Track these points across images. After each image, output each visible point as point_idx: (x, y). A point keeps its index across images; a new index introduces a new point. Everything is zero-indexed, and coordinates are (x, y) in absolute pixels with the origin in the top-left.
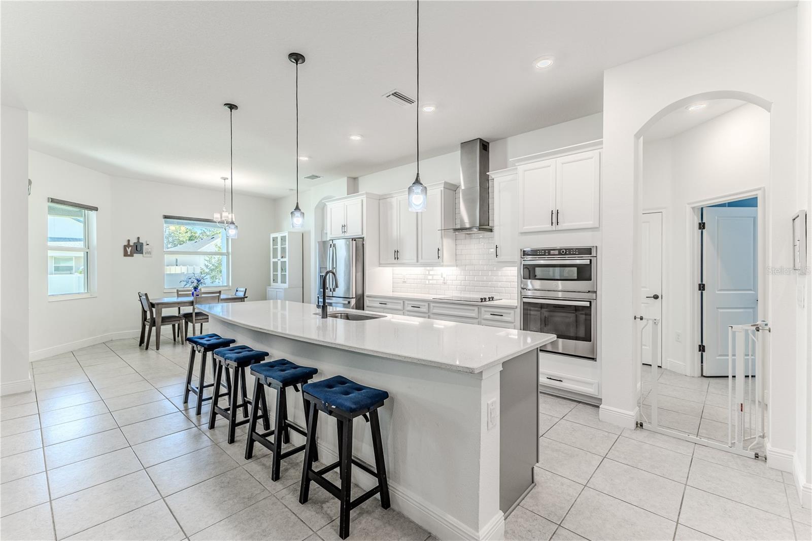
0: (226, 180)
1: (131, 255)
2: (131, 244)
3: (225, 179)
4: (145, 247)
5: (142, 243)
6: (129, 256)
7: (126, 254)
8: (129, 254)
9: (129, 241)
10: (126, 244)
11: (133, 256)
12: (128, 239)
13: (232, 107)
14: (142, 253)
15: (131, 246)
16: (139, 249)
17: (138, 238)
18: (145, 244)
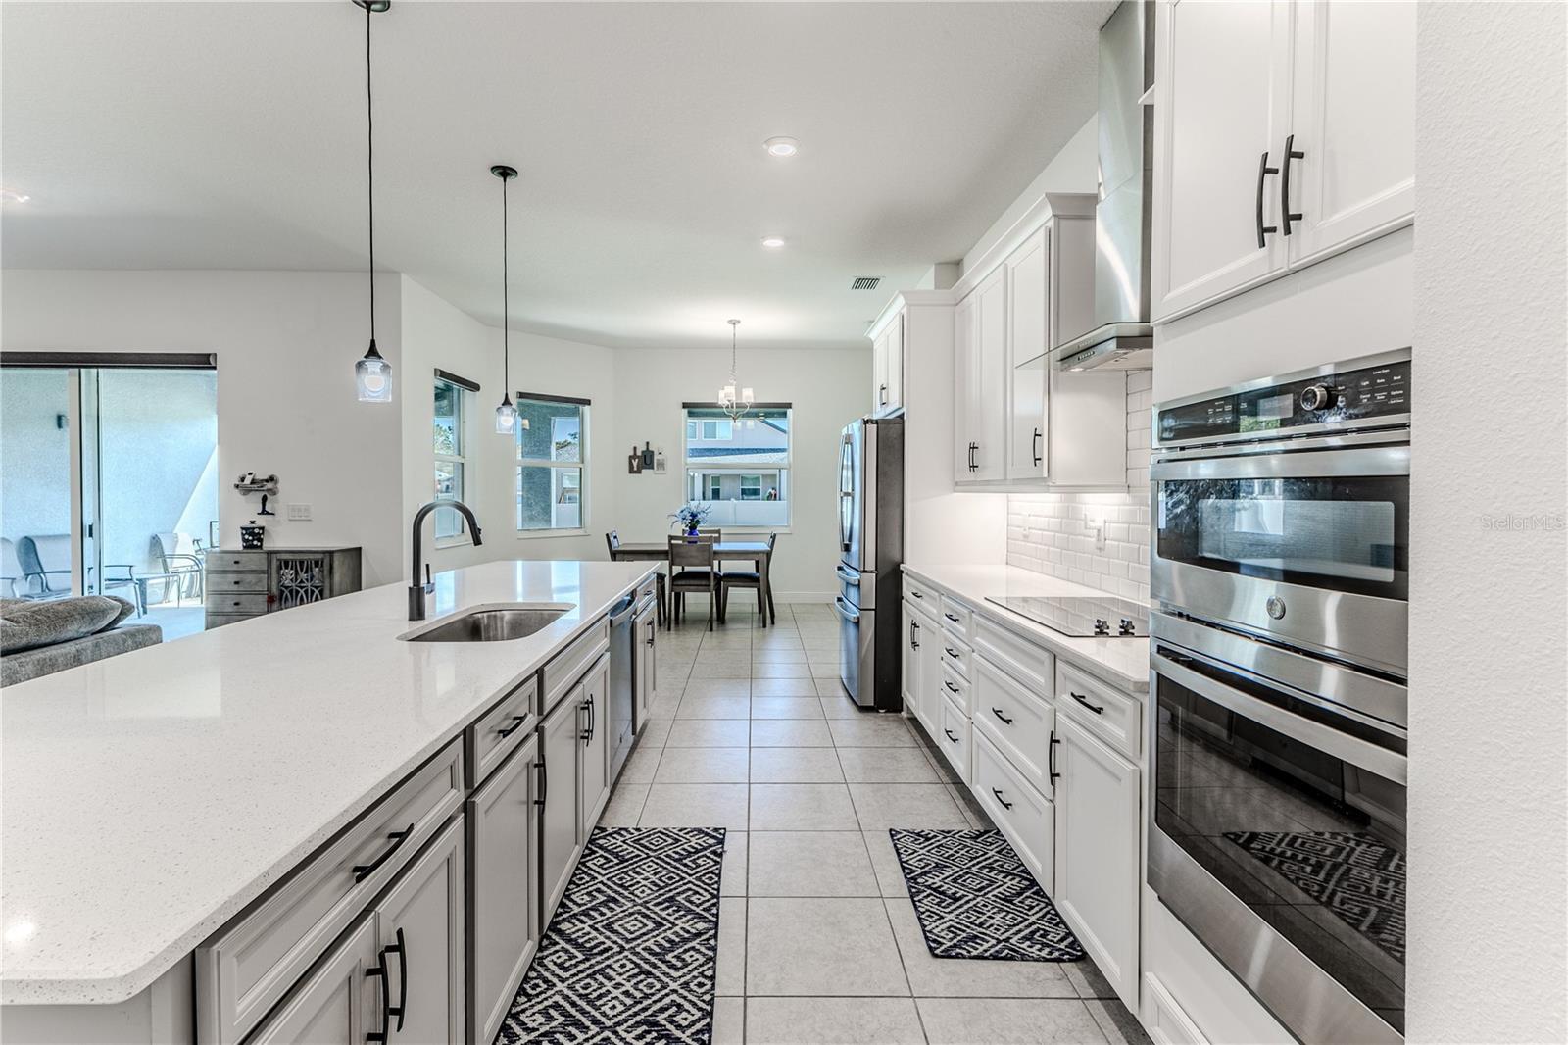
0: (737, 326)
1: (638, 471)
2: (639, 453)
3: (734, 324)
4: (656, 457)
5: (653, 452)
6: (635, 472)
7: (631, 471)
8: (635, 469)
9: (635, 448)
10: (632, 453)
11: (640, 472)
12: (634, 445)
13: (505, 172)
14: (653, 468)
15: (638, 457)
16: (648, 462)
17: (648, 443)
18: (656, 453)
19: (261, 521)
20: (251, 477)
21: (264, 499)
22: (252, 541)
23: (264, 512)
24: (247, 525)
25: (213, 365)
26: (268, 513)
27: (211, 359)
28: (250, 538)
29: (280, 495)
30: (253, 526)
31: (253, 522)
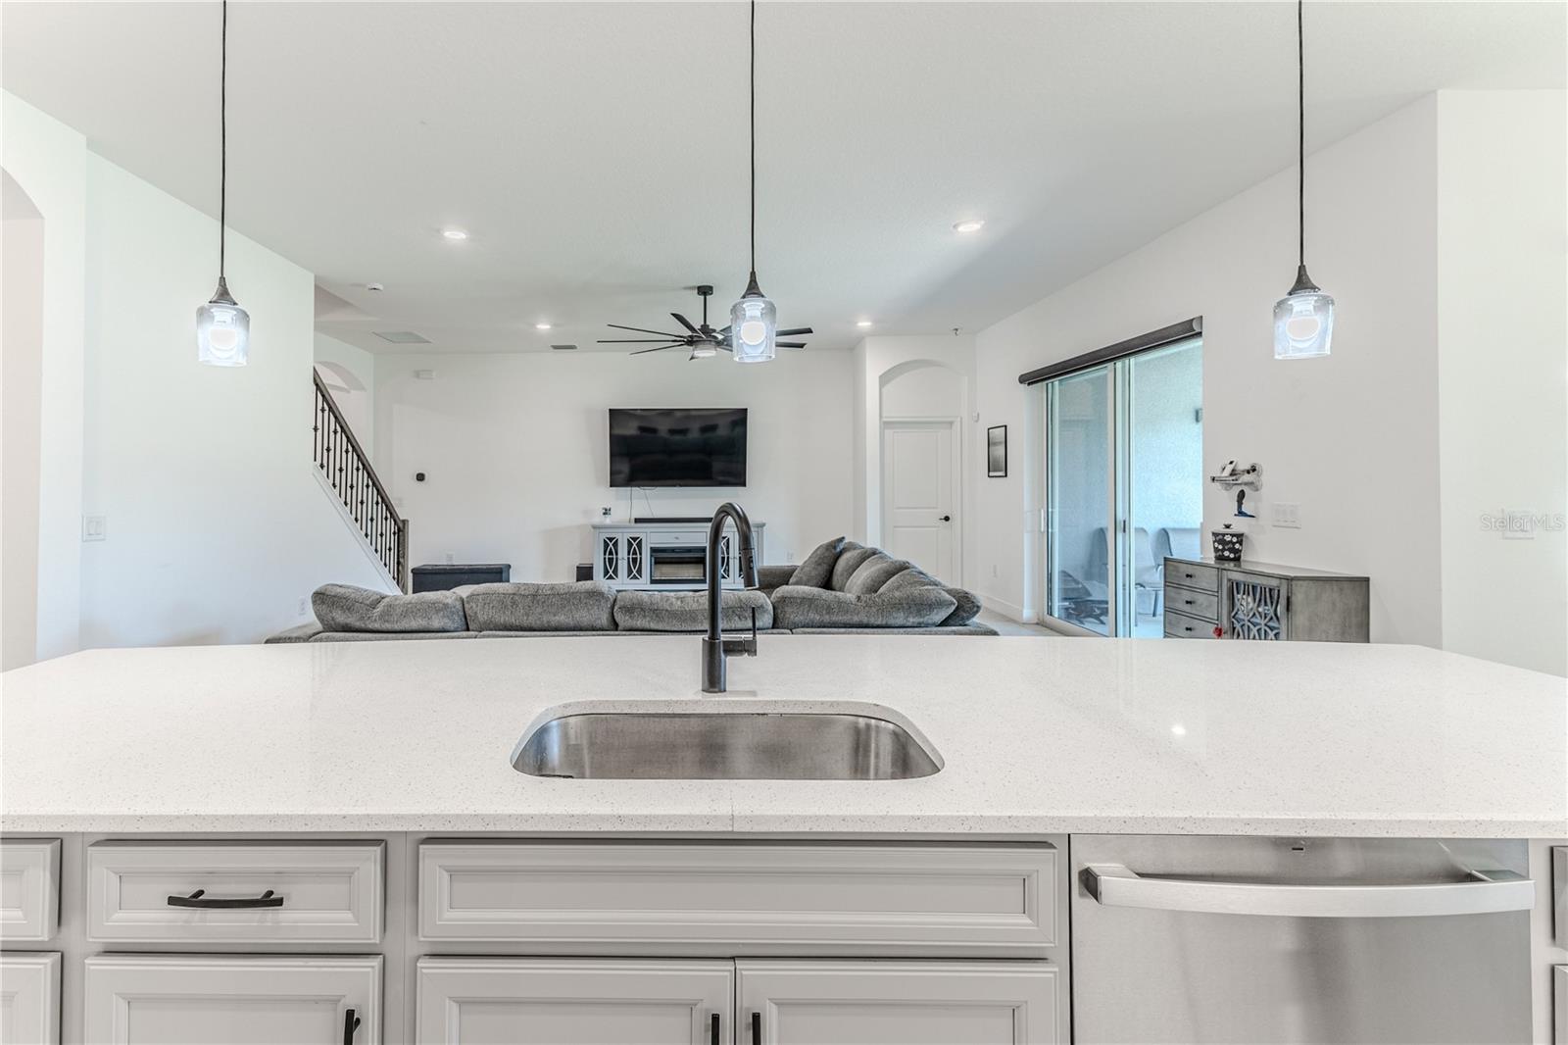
19: (1239, 525)
20: (1232, 466)
21: (1241, 495)
22: (1223, 550)
23: (1241, 513)
24: (1221, 529)
25: (1198, 330)
26: (1246, 515)
27: (1195, 326)
28: (1220, 547)
29: (1264, 491)
30: (1227, 531)
31: (1228, 527)
